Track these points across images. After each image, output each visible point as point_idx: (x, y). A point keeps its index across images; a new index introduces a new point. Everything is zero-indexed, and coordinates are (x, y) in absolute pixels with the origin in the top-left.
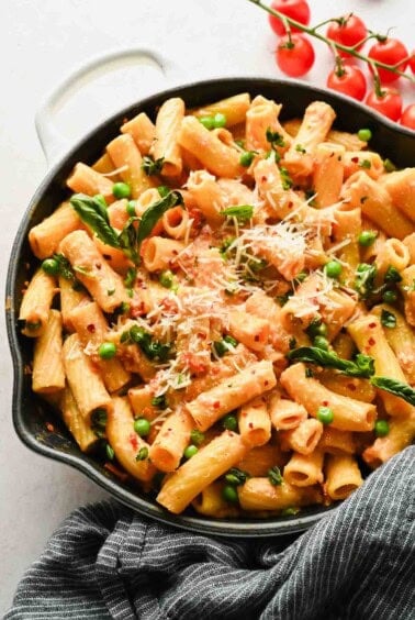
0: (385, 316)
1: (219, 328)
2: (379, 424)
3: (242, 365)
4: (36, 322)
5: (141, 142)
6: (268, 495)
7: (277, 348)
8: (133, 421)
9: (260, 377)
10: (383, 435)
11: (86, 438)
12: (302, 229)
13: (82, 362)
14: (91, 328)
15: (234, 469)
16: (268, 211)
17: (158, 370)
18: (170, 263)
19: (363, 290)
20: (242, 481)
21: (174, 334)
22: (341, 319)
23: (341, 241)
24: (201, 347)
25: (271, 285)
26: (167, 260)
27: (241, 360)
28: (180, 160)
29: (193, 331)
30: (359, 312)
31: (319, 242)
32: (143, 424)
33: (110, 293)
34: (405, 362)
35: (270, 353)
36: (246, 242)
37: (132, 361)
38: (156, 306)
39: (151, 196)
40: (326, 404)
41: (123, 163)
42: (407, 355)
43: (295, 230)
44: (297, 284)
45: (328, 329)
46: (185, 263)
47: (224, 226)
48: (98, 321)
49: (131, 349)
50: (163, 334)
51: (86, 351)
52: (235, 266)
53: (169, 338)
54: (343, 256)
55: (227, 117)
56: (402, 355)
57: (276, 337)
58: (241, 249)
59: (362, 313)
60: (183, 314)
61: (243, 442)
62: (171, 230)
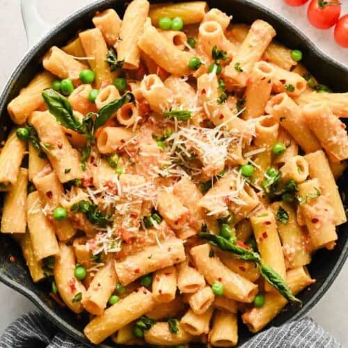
0: (281, 212)
1: (149, 207)
2: (258, 298)
3: (162, 239)
4: (6, 184)
5: (108, 36)
6: (166, 338)
7: (192, 226)
8: (74, 267)
9: (174, 255)
10: (259, 307)
11: (38, 275)
12: (228, 137)
13: (40, 217)
14: (50, 194)
15: (144, 317)
16: (203, 116)
17: (98, 232)
18: (118, 149)
19: (268, 191)
20: (149, 327)
21: (113, 209)
22: (246, 213)
23: (258, 148)
24: (132, 224)
25: (198, 171)
26: (115, 147)
27: (162, 235)
28: (138, 61)
29: (127, 213)
30: (262, 206)
31: (239, 147)
32: (81, 271)
33: (67, 172)
34: (288, 252)
35: (186, 230)
36: (181, 137)
37: (78, 223)
38: (101, 186)
39: (109, 92)
40: (220, 280)
41: (91, 54)
42: (291, 247)
43: (222, 136)
44: (215, 181)
45: (234, 219)
46: (130, 149)
47: (166, 120)
48: (55, 189)
49: (79, 216)
50: (105, 207)
51: (44, 210)
52: (170, 153)
53: (109, 212)
54: (257, 160)
55: (183, 21)
56: (286, 246)
57: (193, 219)
58: (178, 142)
59: (263, 207)
60: (121, 198)
61: (153, 299)
62: (122, 121)
